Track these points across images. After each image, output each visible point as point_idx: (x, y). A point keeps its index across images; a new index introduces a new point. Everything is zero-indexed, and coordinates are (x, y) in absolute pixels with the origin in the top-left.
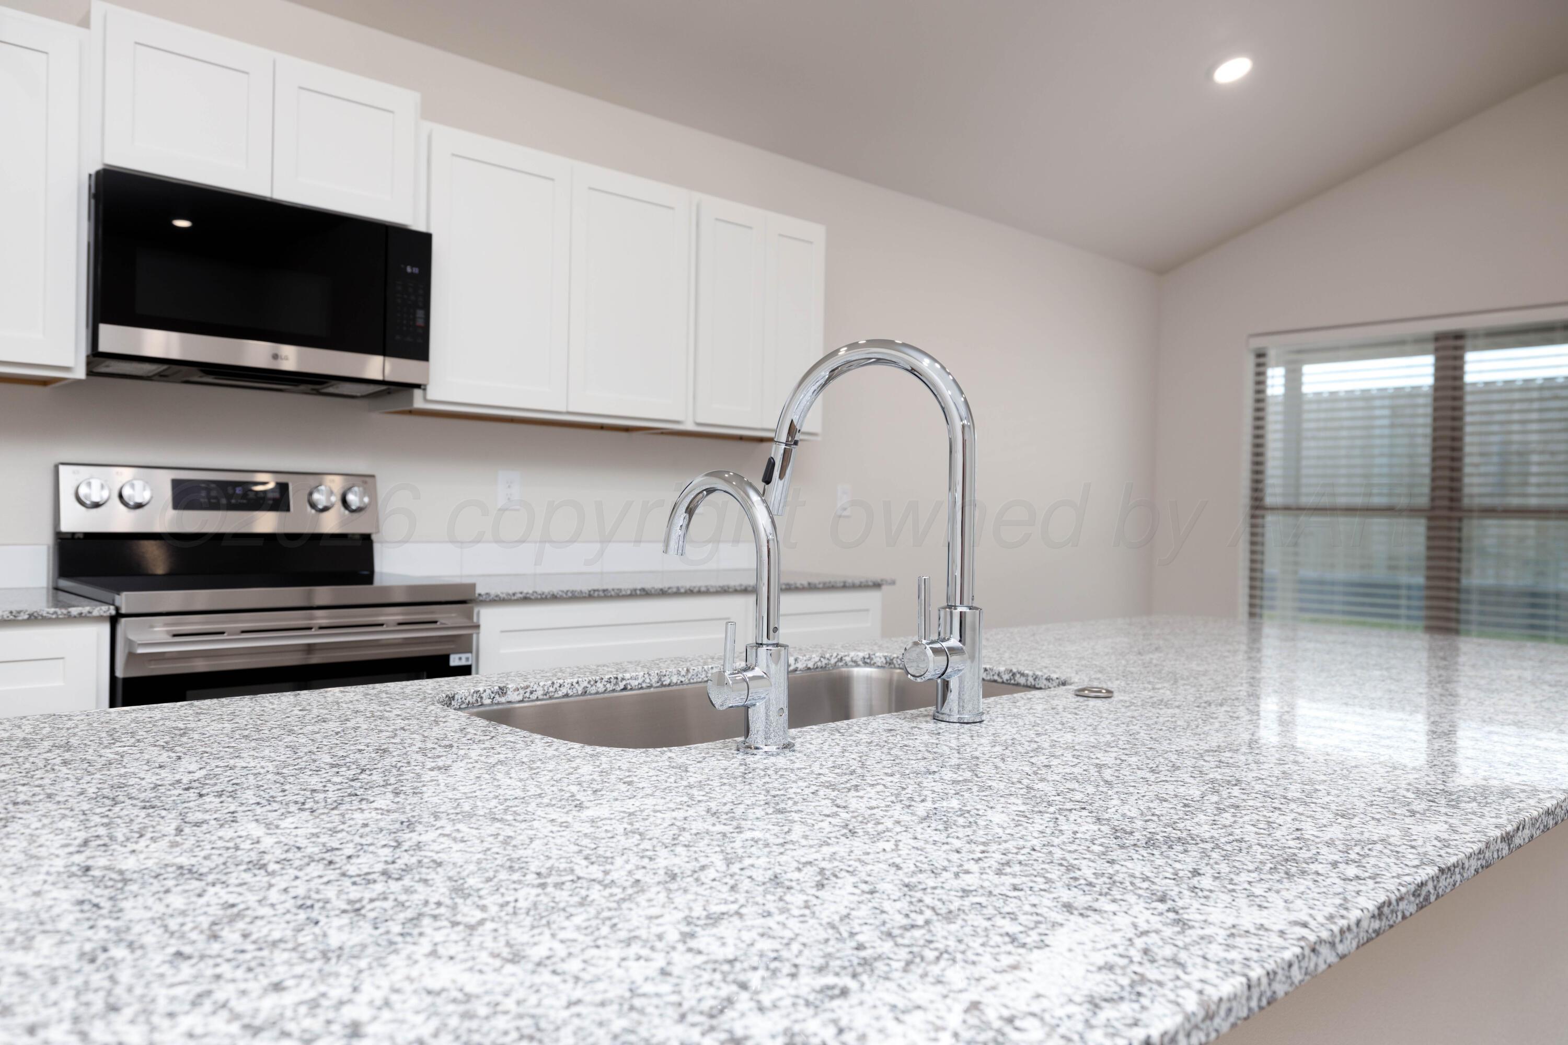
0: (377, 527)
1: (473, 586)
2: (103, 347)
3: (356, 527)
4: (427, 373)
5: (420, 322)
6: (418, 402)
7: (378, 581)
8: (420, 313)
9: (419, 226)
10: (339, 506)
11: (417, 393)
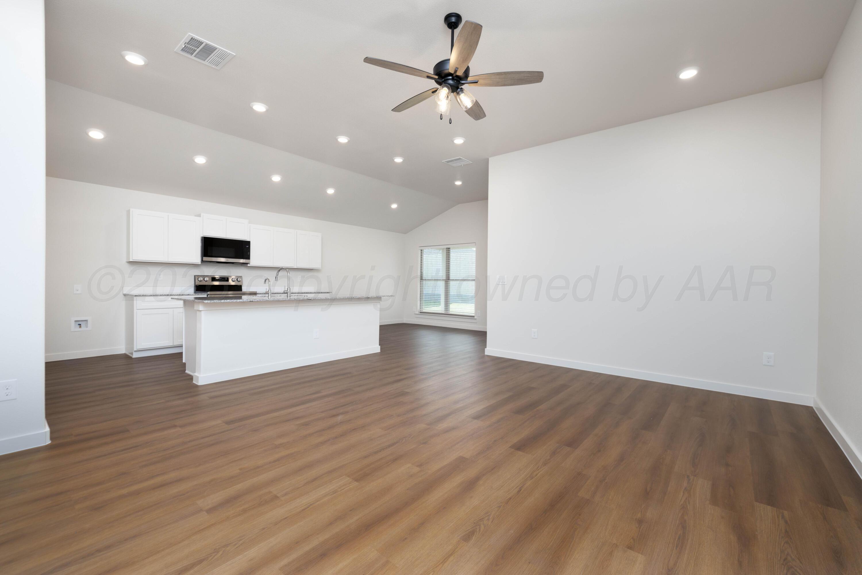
0: (243, 283)
1: (257, 292)
2: (204, 260)
3: (239, 284)
4: (250, 262)
5: (249, 254)
6: (249, 265)
7: (243, 291)
8: (249, 253)
9: (249, 240)
10: (236, 281)
11: (248, 264)
